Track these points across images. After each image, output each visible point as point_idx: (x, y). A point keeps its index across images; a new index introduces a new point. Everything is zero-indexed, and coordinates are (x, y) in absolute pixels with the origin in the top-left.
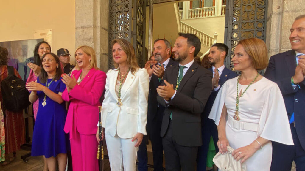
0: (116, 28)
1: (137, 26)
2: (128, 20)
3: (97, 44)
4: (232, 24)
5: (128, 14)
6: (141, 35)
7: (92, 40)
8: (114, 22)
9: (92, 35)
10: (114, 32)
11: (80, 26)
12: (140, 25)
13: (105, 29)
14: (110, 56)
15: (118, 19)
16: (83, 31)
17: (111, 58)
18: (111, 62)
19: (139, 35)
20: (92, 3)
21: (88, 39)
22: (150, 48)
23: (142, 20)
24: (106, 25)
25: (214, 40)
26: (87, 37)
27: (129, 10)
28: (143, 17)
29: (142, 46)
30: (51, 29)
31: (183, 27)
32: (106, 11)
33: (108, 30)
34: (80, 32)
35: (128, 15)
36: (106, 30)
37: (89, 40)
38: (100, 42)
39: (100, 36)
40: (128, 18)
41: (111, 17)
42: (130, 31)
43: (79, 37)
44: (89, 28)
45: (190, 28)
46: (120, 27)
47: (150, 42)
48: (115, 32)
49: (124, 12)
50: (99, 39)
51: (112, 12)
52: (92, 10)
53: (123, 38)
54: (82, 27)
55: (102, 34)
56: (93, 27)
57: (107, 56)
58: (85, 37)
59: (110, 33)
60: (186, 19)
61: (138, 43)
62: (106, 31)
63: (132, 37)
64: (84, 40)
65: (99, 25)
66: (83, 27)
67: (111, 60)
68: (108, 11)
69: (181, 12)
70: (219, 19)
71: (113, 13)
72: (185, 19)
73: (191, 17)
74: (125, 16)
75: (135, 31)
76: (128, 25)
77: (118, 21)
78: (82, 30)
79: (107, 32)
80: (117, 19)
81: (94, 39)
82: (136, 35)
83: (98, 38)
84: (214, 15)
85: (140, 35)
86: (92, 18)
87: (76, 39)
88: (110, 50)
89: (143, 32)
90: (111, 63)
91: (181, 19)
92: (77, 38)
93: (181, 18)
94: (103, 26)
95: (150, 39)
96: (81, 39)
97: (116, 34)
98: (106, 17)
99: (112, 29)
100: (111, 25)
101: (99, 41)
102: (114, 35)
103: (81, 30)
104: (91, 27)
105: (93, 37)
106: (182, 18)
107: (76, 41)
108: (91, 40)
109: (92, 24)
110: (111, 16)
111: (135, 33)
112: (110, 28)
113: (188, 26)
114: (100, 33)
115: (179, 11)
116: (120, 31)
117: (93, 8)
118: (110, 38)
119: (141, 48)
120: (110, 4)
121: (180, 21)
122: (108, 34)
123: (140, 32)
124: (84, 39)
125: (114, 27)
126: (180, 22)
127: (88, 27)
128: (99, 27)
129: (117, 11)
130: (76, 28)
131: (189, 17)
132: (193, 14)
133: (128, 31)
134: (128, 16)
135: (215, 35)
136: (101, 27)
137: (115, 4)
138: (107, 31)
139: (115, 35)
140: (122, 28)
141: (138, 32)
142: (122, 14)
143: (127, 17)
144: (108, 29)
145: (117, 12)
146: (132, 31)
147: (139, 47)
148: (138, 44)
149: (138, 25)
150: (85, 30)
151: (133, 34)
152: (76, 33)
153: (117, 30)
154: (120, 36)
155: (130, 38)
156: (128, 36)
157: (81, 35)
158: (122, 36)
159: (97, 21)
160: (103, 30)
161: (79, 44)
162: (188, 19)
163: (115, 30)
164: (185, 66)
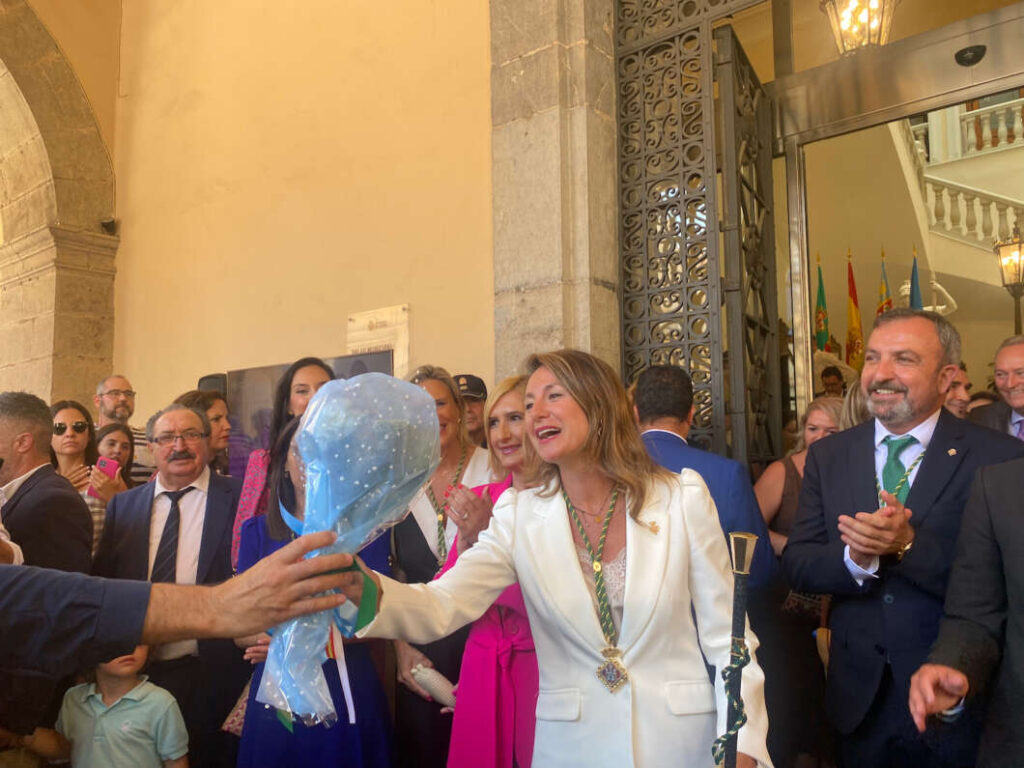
0: (652, 274)
1: (743, 253)
2: (705, 233)
5: (702, 211)
6: (758, 287)
7: (559, 333)
8: (643, 249)
9: (560, 313)
10: (643, 288)
11: (511, 284)
12: (751, 244)
13: (605, 284)
15: (658, 237)
16: (523, 301)
19: (751, 290)
20: (557, 194)
21: (543, 334)
23: (758, 223)
24: (609, 269)
26: (541, 323)
27: (704, 196)
28: (761, 206)
30: (406, 306)
31: (939, 197)
32: (610, 213)
33: (616, 287)
34: (513, 308)
35: (699, 214)
36: (609, 288)
37: (546, 334)
38: (589, 338)
39: (587, 315)
40: (700, 228)
41: (628, 234)
42: (713, 281)
43: (508, 326)
44: (545, 287)
45: (977, 201)
46: (669, 267)
48: (646, 291)
49: (682, 206)
50: (584, 328)
51: (632, 211)
52: (556, 219)
53: (681, 310)
54: (518, 289)
55: (595, 308)
56: (559, 282)
58: (532, 325)
59: (626, 295)
60: (951, 158)
61: (750, 323)
62: (611, 291)
63: (723, 303)
64: (527, 336)
65: (583, 271)
66: (523, 289)
68: (614, 212)
69: (923, 131)
71: (636, 215)
72: (943, 162)
73: (980, 146)
74: (688, 222)
75: (735, 274)
76: (701, 256)
77: (659, 242)
78: (519, 299)
79: (615, 295)
80: (652, 236)
81: (565, 330)
82: (739, 292)
83: (581, 325)
85: (754, 289)
86: (558, 249)
87: (498, 334)
88: (627, 365)
89: (765, 269)
91: (925, 166)
92: (500, 331)
93: (922, 160)
94: (600, 275)
95: (797, 289)
96: (516, 333)
97: (651, 297)
98: (609, 235)
99: (633, 278)
100: (627, 263)
102: (642, 304)
103: (515, 299)
104: (552, 284)
105: (560, 324)
106: (928, 159)
107: (496, 342)
108: (553, 334)
109: (557, 272)
110: (628, 229)
111: (736, 286)
112: (626, 275)
113: (966, 192)
114: (587, 302)
115: (912, 128)
116: (668, 281)
117: (558, 210)
118: (626, 318)
120: (624, 181)
121: (919, 173)
122: (617, 302)
123: (754, 275)
124: (529, 334)
125: (640, 272)
126: (922, 182)
127: (541, 287)
128: (582, 279)
129: (652, 204)
130: (496, 294)
131: (965, 148)
132: (987, 133)
133: (706, 282)
134: (701, 219)
136: (590, 279)
137: (643, 180)
138: (613, 289)
139: (648, 302)
140: (674, 269)
141: (746, 278)
142: (676, 216)
143: (696, 221)
144: (617, 282)
145: (654, 211)
146: (724, 276)
148: (750, 331)
149: (744, 248)
150: (531, 298)
151: (726, 290)
152: (495, 313)
153: (654, 281)
154: (667, 304)
155: (715, 310)
156: (707, 299)
157: (515, 320)
158: (676, 305)
159: (575, 259)
160: (600, 287)
161: (508, 352)
162: (959, 157)
163: (648, 283)
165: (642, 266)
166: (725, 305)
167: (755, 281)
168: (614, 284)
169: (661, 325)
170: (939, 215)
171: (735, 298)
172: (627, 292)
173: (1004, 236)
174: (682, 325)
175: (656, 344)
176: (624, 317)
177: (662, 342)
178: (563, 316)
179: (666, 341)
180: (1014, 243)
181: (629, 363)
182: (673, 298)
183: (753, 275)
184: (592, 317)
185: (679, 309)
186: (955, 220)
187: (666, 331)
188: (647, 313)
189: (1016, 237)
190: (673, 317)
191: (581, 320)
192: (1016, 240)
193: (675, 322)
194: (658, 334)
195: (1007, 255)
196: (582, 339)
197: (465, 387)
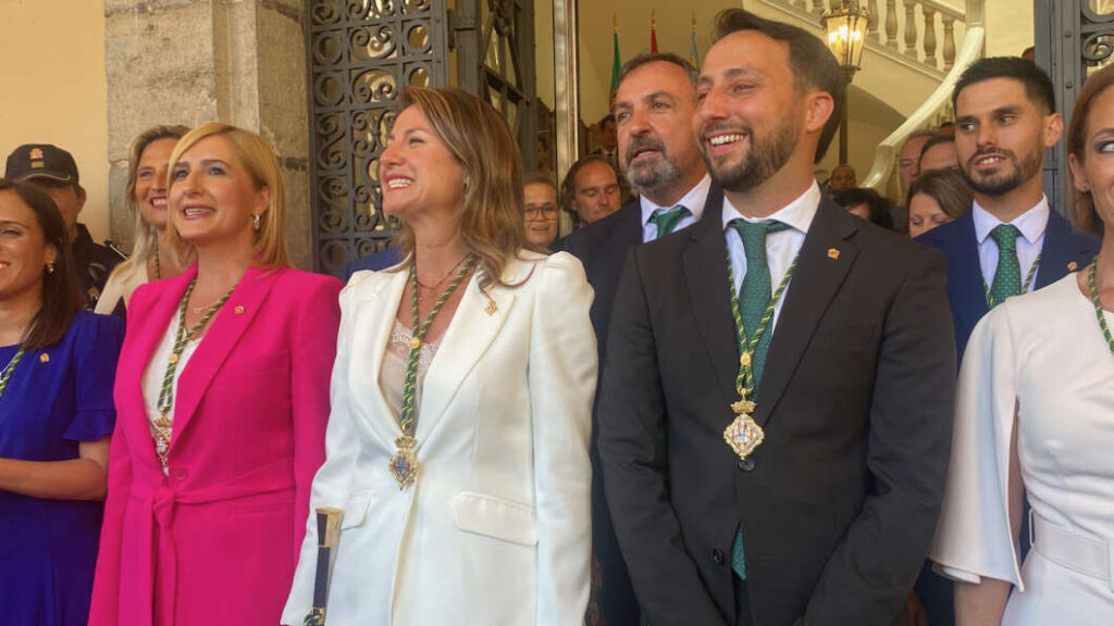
3: (239, 103)
6: (506, 29)
7: (208, 82)
9: (209, 48)
10: (339, 19)
11: (131, 2)
13: (284, 9)
14: (322, 173)
16: (151, 27)
17: (328, 183)
18: (329, 207)
19: (494, 32)
21: (185, 80)
22: (563, 106)
26: (180, 63)
29: (513, 96)
33: (300, 14)
34: (136, 38)
36: (288, 15)
37: (190, 80)
38: (255, 88)
39: (254, 53)
42: (439, 13)
43: (128, 68)
44: (186, 6)
47: (562, 69)
48: (344, 24)
50: (249, 74)
53: (395, 55)
54: (142, 8)
55: (264, 42)
57: (300, 173)
58: (165, 66)
59: (316, 29)
61: (492, 80)
62: (291, 21)
63: (451, 47)
64: (158, 84)
66: (150, 9)
67: (329, 195)
75: (469, 7)
78: (145, 24)
79: (299, 26)
81: (217, 75)
82: (474, 33)
83: (243, 69)
85: (499, 32)
87: (112, 79)
88: (320, 136)
89: (517, 8)
90: (327, 218)
92: (114, 75)
95: (562, 47)
96: (141, 78)
97: (352, 33)
101: (247, 85)
102: (340, 42)
103: (139, 23)
105: (209, 65)
107: (109, 92)
108: (198, 81)
111: (470, 23)
112: (315, 1)
114: (252, 34)
116: (376, 11)
118: (316, 62)
119: (512, 108)
122: (302, 38)
123: (498, 14)
124: (160, 79)
127: (178, 6)
130: (107, 16)
133: (426, 14)
138: (296, 18)
139: (347, 39)
141: (486, 14)
144: (302, 8)
146: (452, 7)
147: (495, 102)
148: (491, 90)
150: (163, 24)
151: (455, 31)
152: (107, 46)
153: (356, 8)
154: (376, 45)
155: (440, 56)
156: (429, 39)
157: (139, 57)
158: (387, 47)
160: (274, 12)
161: (128, 107)
163: (346, 11)
164: (778, 216)
166: (455, 50)
167: (501, 22)
168: (297, 10)
169: (368, 77)
171: (468, 42)
172: (316, 24)
173: (834, 3)
174: (396, 78)
175: (358, 104)
176: (313, 61)
177: (369, 100)
178: (215, 53)
179: (373, 100)
180: (843, 15)
181: (322, 131)
182: (384, 37)
183: (498, 12)
185: (391, 53)
187: (374, 87)
188: (345, 57)
189: (845, 7)
190: (383, 65)
191: (243, 60)
192: (846, 11)
193: (388, 73)
194: (362, 90)
195: (834, 29)
196: (244, 93)
197: (40, 164)
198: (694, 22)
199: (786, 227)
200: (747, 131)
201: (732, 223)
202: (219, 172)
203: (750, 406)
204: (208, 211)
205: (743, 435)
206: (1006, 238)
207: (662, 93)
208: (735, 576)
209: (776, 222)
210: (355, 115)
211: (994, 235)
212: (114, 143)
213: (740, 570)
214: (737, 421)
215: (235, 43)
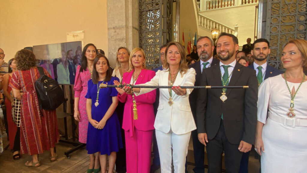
0: (146, 27)
2: (159, 18)
3: (129, 44)
4: (270, 17)
5: (158, 12)
7: (125, 40)
8: (145, 21)
9: (125, 35)
10: (144, 31)
11: (112, 27)
13: (136, 29)
16: (115, 31)
20: (124, 3)
21: (120, 40)
23: (170, 17)
24: (137, 25)
25: (235, 32)
26: (120, 37)
27: (159, 8)
28: (170, 13)
30: (83, 31)
31: (201, 19)
32: (137, 10)
34: (113, 33)
35: (157, 13)
37: (122, 40)
39: (132, 36)
40: (158, 16)
41: (141, 17)
42: (161, 30)
43: (112, 38)
44: (121, 28)
45: (208, 21)
46: (150, 26)
49: (154, 11)
50: (131, 39)
51: (142, 11)
52: (124, 11)
54: (114, 28)
55: (133, 34)
56: (125, 27)
58: (118, 37)
60: (204, 11)
64: (117, 40)
65: (130, 24)
66: (115, 28)
69: (199, 4)
70: (239, 9)
71: (143, 12)
72: (202, 11)
73: (209, 8)
74: (155, 15)
75: (165, 29)
76: (158, 24)
77: (148, 19)
78: (114, 30)
80: (147, 18)
81: (126, 39)
82: (166, 33)
84: (234, 5)
86: (124, 18)
87: (109, 39)
89: (170, 29)
91: (199, 12)
94: (134, 26)
96: (114, 39)
97: (146, 33)
98: (137, 16)
99: (142, 28)
100: (141, 24)
101: (131, 41)
102: (144, 35)
103: (113, 30)
104: (123, 27)
105: (125, 38)
106: (199, 10)
107: (108, 41)
108: (123, 40)
109: (124, 24)
110: (141, 15)
111: (165, 31)
112: (140, 27)
113: (206, 18)
114: (131, 33)
115: (197, 2)
116: (150, 29)
117: (124, 8)
120: (140, 3)
122: (138, 34)
123: (168, 30)
125: (144, 26)
126: (198, 15)
127: (120, 28)
128: (130, 26)
129: (147, 9)
130: (108, 29)
131: (207, 9)
132: (211, 6)
133: (159, 30)
134: (158, 14)
135: (236, 26)
136: (132, 27)
137: (145, 3)
138: (137, 30)
140: (152, 26)
142: (152, 13)
143: (157, 15)
144: (138, 28)
145: (147, 11)
146: (163, 29)
149: (167, 23)
150: (117, 31)
151: (163, 32)
152: (108, 34)
153: (147, 29)
154: (150, 35)
155: (161, 37)
156: (159, 34)
157: (113, 36)
158: (152, 35)
159: (128, 21)
160: (134, 29)
162: (205, 11)
163: (145, 29)
164: (230, 65)
165: (144, 25)
166: (163, 36)
169: (148, 40)
170: (201, 23)
172: (141, 31)
173: (213, 28)
174: (153, 40)
175: (147, 44)
176: (140, 37)
179: (149, 44)
180: (215, 30)
182: (151, 33)
184: (133, 36)
186: (204, 24)
187: (150, 41)
188: (145, 37)
190: (151, 38)
191: (130, 37)
194: (148, 42)
195: (214, 32)
196: (130, 42)
197: (100, 52)
198: (190, 31)
199: (231, 66)
200: (228, 52)
201: (222, 66)
202: (140, 56)
203: (225, 94)
204: (139, 63)
205: (224, 98)
206: (260, 68)
207: (206, 44)
208: (221, 119)
209: (229, 66)
210: (146, 46)
211: (258, 68)
212: (109, 50)
213: (222, 118)
214: (222, 96)
215: (129, 34)
